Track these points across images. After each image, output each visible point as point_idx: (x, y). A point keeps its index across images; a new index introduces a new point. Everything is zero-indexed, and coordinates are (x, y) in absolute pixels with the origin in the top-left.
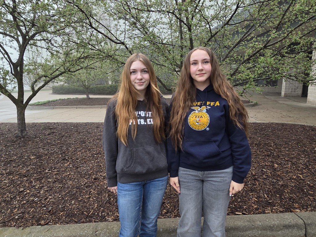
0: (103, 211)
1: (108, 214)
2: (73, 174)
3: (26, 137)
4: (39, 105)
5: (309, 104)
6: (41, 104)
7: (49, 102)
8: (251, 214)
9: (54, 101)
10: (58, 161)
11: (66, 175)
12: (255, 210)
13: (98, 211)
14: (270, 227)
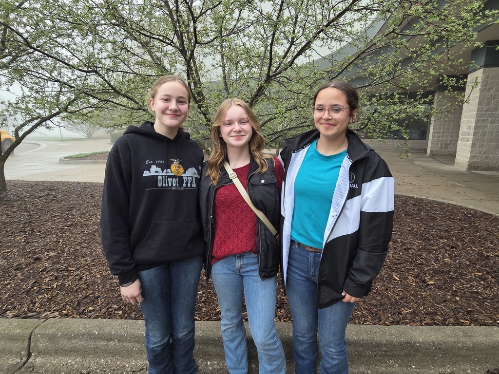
0: (11, 304)
1: (14, 308)
2: (16, 251)
3: (5, 199)
4: (78, 157)
5: (457, 167)
6: (81, 157)
7: (95, 154)
8: (204, 320)
9: (101, 153)
10: (13, 233)
11: (6, 252)
12: (215, 315)
13: (5, 302)
14: (214, 340)
